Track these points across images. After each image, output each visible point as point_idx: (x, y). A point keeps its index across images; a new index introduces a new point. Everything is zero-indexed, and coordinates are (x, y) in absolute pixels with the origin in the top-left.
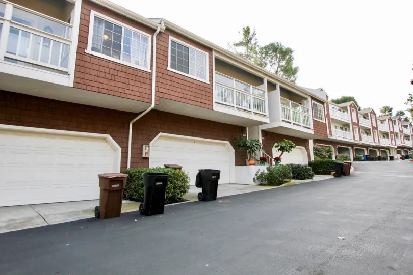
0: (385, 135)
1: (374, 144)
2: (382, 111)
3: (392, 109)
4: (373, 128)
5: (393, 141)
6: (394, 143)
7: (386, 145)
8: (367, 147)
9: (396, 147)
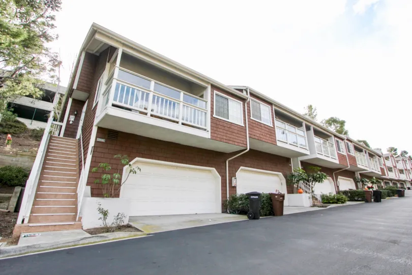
0: (401, 171)
1: (397, 178)
2: (388, 151)
3: (396, 149)
4: (394, 166)
5: (408, 176)
6: (408, 178)
7: (403, 179)
8: (391, 180)
9: (410, 180)
